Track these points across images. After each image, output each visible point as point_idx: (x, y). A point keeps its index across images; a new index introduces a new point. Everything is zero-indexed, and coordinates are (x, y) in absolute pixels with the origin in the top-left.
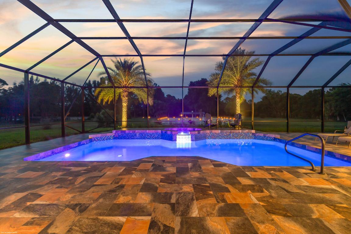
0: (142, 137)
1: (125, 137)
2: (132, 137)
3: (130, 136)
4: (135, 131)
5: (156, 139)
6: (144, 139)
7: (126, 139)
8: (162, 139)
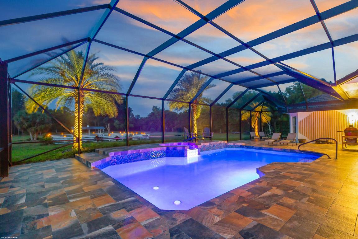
0: (146, 158)
1: (126, 161)
2: (135, 159)
3: (132, 157)
4: (139, 151)
5: (160, 157)
6: (149, 159)
7: (128, 162)
8: (166, 156)
